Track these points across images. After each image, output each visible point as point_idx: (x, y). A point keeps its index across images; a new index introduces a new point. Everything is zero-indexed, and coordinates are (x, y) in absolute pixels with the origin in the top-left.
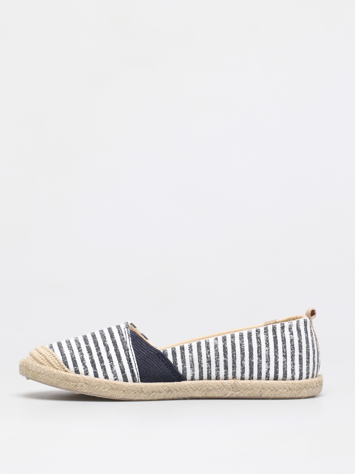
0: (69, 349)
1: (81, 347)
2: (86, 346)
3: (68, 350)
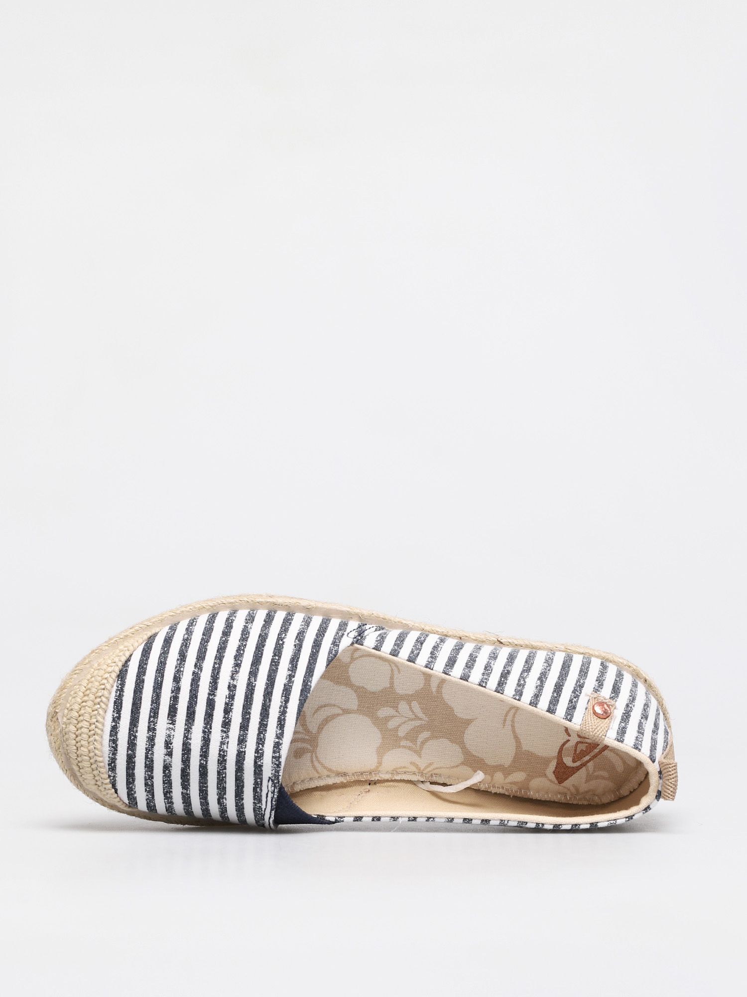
0: (146, 790)
1: (172, 791)
2: (182, 793)
3: (144, 790)
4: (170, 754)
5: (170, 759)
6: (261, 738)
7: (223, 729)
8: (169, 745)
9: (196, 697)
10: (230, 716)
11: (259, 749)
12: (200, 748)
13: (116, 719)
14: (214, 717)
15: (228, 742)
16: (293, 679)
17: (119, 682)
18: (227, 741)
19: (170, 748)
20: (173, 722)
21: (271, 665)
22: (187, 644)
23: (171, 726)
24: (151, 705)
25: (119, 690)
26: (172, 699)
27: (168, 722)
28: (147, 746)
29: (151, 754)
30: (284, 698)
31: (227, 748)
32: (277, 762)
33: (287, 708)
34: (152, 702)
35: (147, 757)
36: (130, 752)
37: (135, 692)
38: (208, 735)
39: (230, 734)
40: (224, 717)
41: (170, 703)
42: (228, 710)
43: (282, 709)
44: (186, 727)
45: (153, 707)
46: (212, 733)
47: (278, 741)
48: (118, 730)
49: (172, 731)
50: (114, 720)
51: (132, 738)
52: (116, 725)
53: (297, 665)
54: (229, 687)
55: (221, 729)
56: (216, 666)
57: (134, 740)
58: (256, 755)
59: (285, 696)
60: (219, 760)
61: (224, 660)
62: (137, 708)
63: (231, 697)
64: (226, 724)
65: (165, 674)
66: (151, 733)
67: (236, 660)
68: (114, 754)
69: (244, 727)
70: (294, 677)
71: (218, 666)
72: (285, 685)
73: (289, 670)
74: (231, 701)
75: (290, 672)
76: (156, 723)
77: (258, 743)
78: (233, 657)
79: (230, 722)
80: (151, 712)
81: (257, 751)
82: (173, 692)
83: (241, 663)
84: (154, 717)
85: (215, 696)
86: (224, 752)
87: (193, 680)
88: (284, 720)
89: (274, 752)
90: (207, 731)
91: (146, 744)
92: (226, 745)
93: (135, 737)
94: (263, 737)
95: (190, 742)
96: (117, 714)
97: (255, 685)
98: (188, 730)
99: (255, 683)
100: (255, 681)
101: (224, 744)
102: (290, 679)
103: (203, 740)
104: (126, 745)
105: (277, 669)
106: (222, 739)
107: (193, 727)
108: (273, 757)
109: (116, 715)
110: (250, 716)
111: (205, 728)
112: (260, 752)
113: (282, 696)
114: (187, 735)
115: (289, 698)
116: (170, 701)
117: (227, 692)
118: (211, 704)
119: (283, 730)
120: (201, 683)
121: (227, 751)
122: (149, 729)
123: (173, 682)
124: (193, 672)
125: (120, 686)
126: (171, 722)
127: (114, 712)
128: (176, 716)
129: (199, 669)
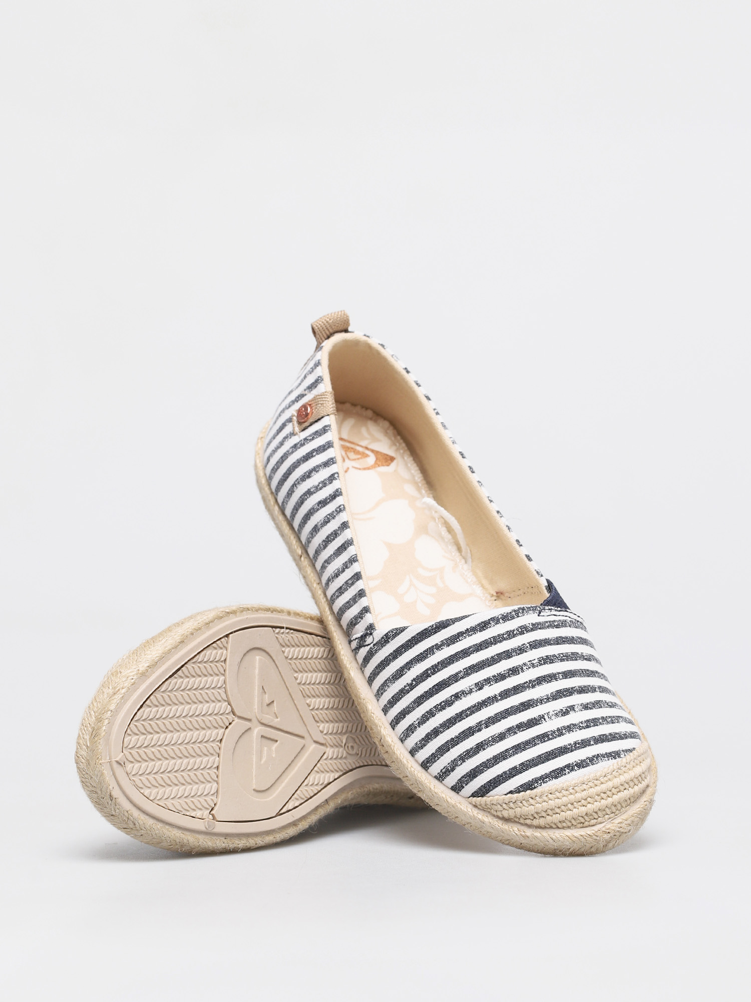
4: (572, 708)
5: (576, 706)
6: (508, 636)
7: (520, 671)
8: (564, 711)
9: (507, 710)
10: (506, 672)
11: (518, 632)
12: (549, 683)
13: (570, 767)
14: (515, 685)
15: (529, 661)
16: (439, 643)
17: (536, 784)
18: (529, 663)
19: (567, 709)
20: (542, 717)
21: (439, 670)
23: (546, 717)
24: (538, 744)
25: (543, 780)
26: (522, 729)
27: (544, 722)
28: (577, 729)
29: (582, 723)
30: (460, 638)
31: (535, 660)
32: (521, 611)
33: (467, 629)
34: (535, 745)
35: (588, 727)
36: (592, 743)
37: (536, 765)
38: (534, 681)
39: (521, 663)
40: (509, 676)
41: (527, 729)
42: (501, 677)
43: (471, 633)
44: (539, 704)
45: (539, 742)
46: (531, 679)
47: (501, 619)
48: (579, 762)
49: (550, 714)
50: (572, 770)
51: (578, 745)
52: (576, 765)
54: (480, 689)
55: (521, 673)
57: (579, 744)
58: (525, 632)
59: (458, 638)
60: (550, 663)
62: (549, 755)
63: (488, 681)
64: (514, 671)
65: (504, 750)
66: (564, 731)
67: (454, 702)
68: (603, 756)
69: (507, 655)
70: (437, 645)
72: (448, 646)
74: (491, 679)
75: (435, 650)
76: (552, 731)
77: (514, 636)
78: (452, 706)
79: (510, 669)
80: (545, 741)
81: (522, 633)
82: (516, 733)
83: (453, 695)
84: (548, 736)
85: (496, 695)
86: (540, 661)
87: (494, 723)
88: (479, 625)
89: (513, 618)
90: (531, 684)
91: (576, 731)
92: (532, 662)
93: (575, 743)
94: (506, 634)
95: (550, 694)
96: (565, 771)
97: (465, 669)
98: (541, 701)
99: (462, 671)
100: (460, 672)
101: (533, 664)
102: (441, 645)
103: (541, 684)
104: (588, 748)
105: (438, 663)
106: (530, 668)
107: (535, 698)
108: (518, 617)
109: (567, 771)
110: (495, 656)
111: (529, 687)
112: (520, 630)
113: (460, 640)
114: (545, 700)
115: (458, 634)
116: (525, 730)
117: (486, 688)
118: (505, 694)
119: (489, 620)
120: (492, 714)
121: (538, 659)
122: (561, 734)
123: (506, 738)
124: (487, 727)
125: (539, 782)
126: (543, 719)
127: (565, 774)
128: (535, 718)
129: (481, 725)
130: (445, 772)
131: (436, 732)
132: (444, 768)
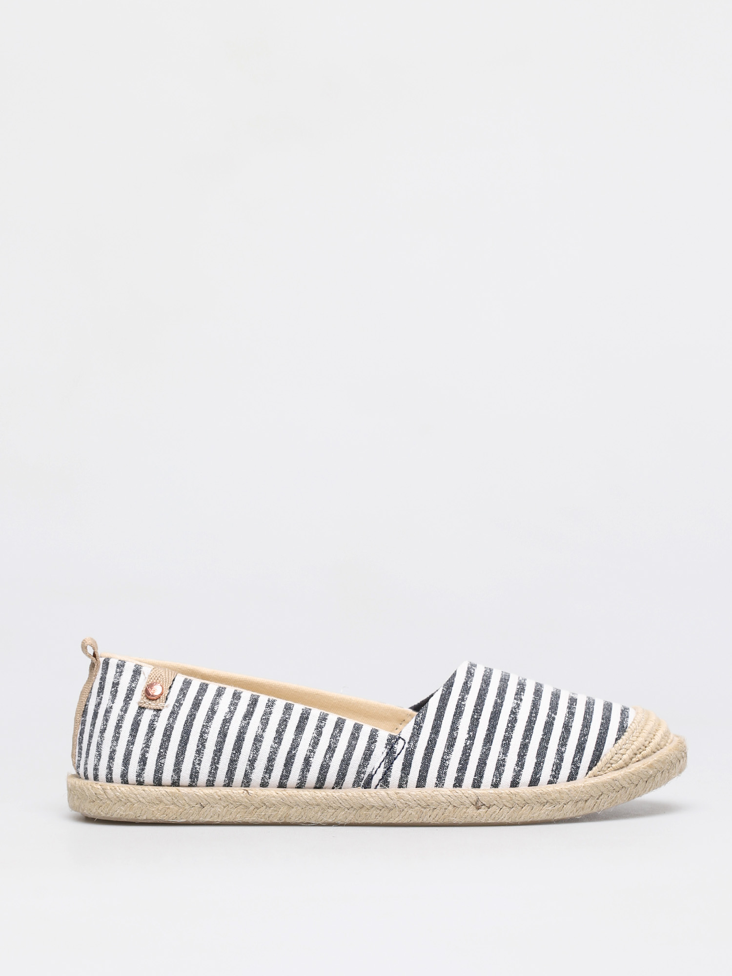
21: (481, 710)
22: (563, 740)
53: (456, 709)
56: (534, 715)
61: (526, 719)
70: (459, 699)
71: (533, 715)
73: (464, 705)
78: (518, 721)
83: (510, 715)
102: (463, 697)
124: (556, 714)
129: (551, 716)
130: (557, 768)
131: (524, 747)
132: (553, 766)
